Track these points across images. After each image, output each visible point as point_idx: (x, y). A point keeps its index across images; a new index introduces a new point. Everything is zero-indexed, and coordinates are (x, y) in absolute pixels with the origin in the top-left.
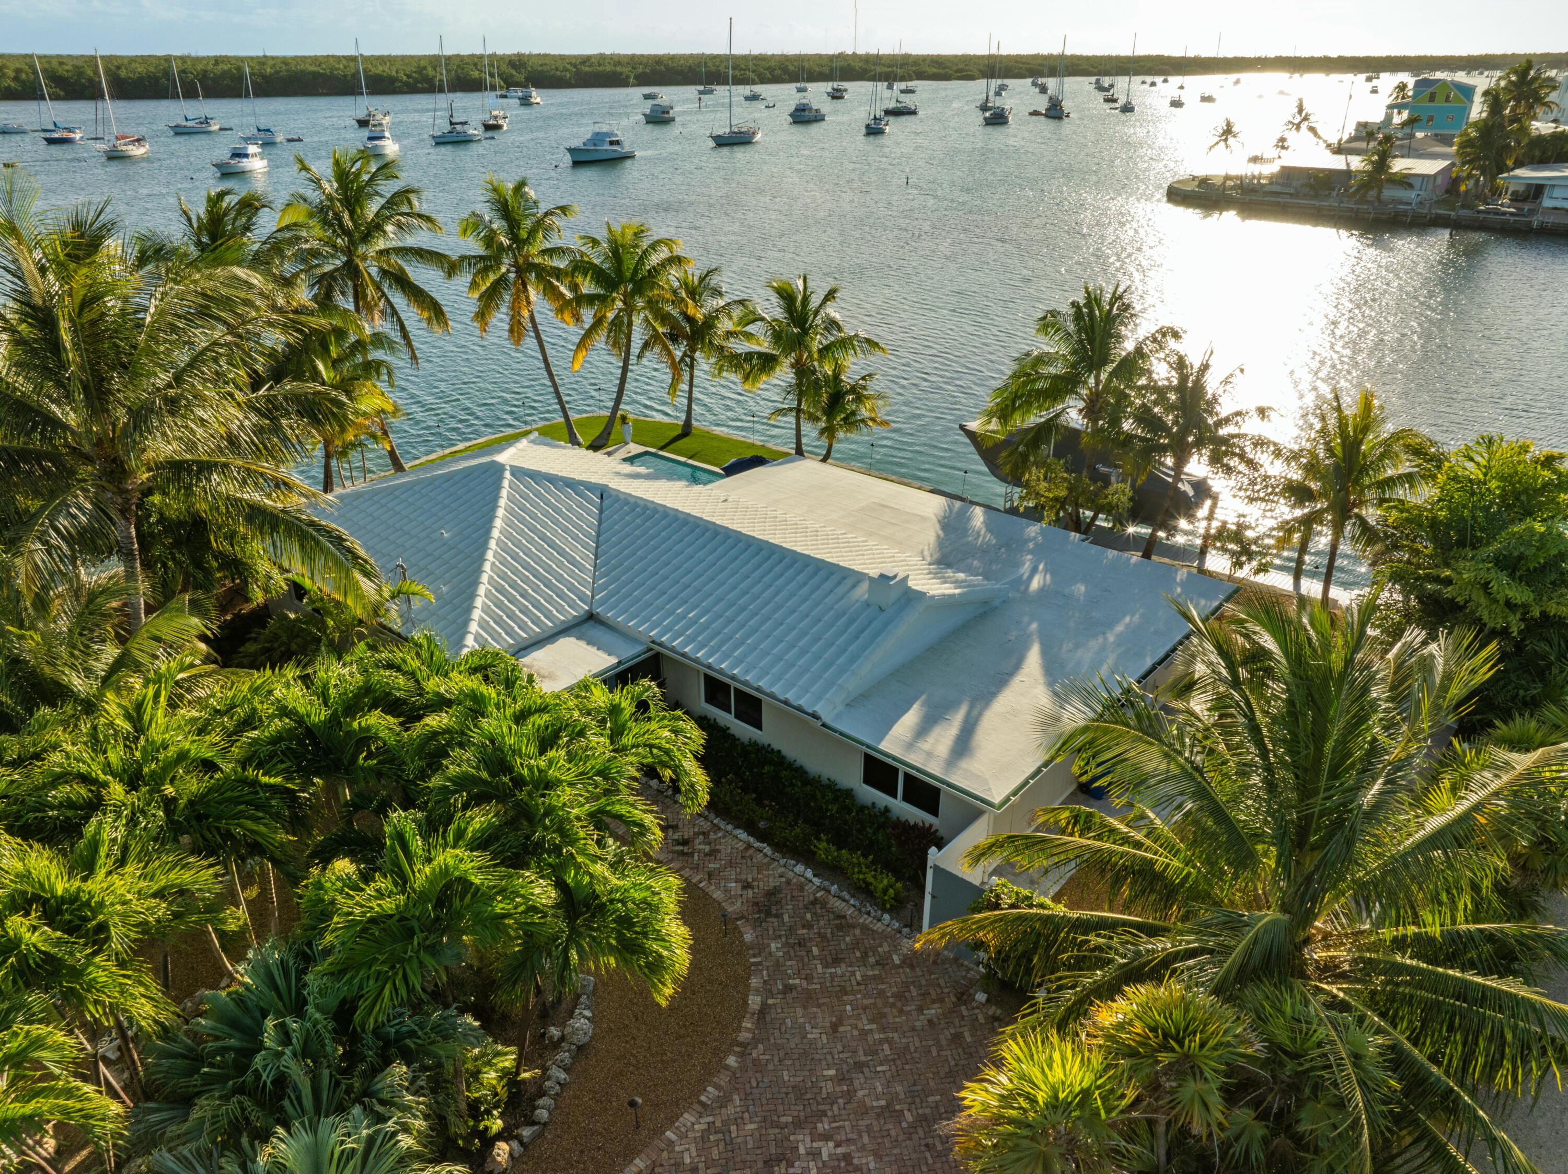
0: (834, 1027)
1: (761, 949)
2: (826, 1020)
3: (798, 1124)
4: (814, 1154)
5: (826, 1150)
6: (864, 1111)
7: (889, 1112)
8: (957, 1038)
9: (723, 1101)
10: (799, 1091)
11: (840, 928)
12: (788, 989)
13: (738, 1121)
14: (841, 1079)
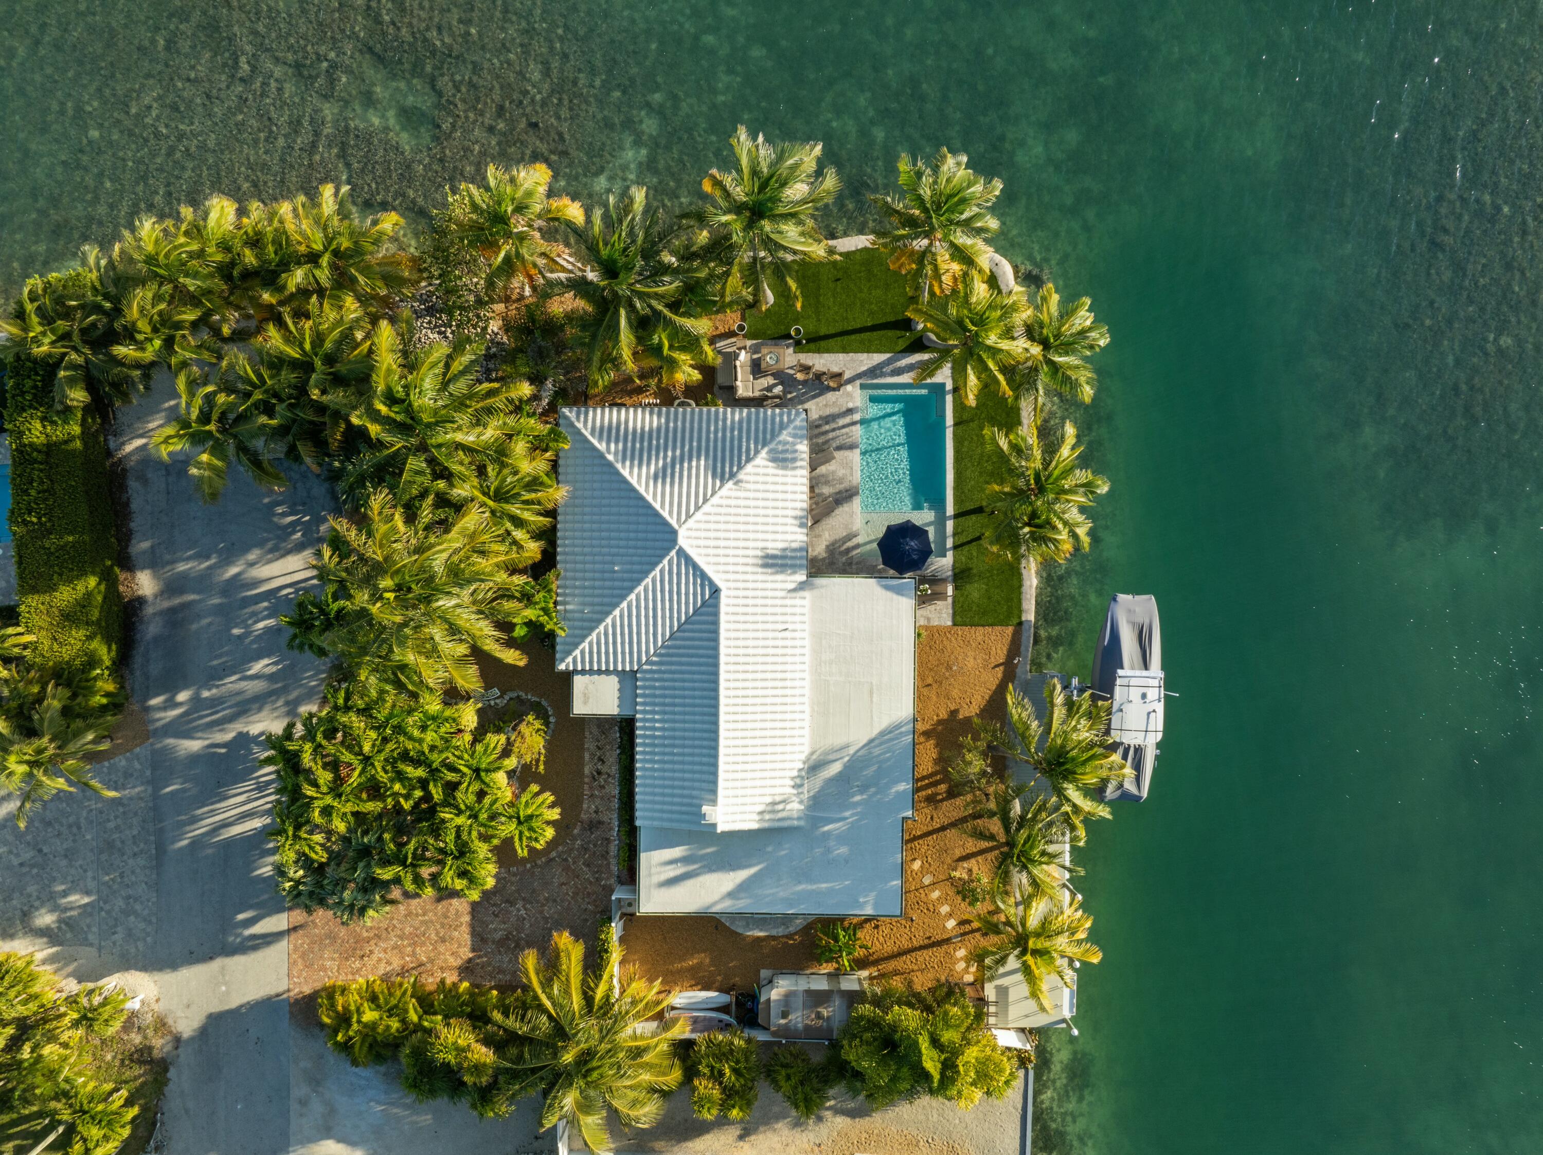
0: (563, 884)
1: (574, 839)
2: (563, 880)
3: (524, 899)
4: (519, 910)
5: (523, 912)
6: (541, 912)
7: (546, 919)
8: (586, 920)
9: (515, 875)
10: (534, 891)
11: (602, 856)
12: (566, 860)
13: (512, 884)
14: (547, 899)
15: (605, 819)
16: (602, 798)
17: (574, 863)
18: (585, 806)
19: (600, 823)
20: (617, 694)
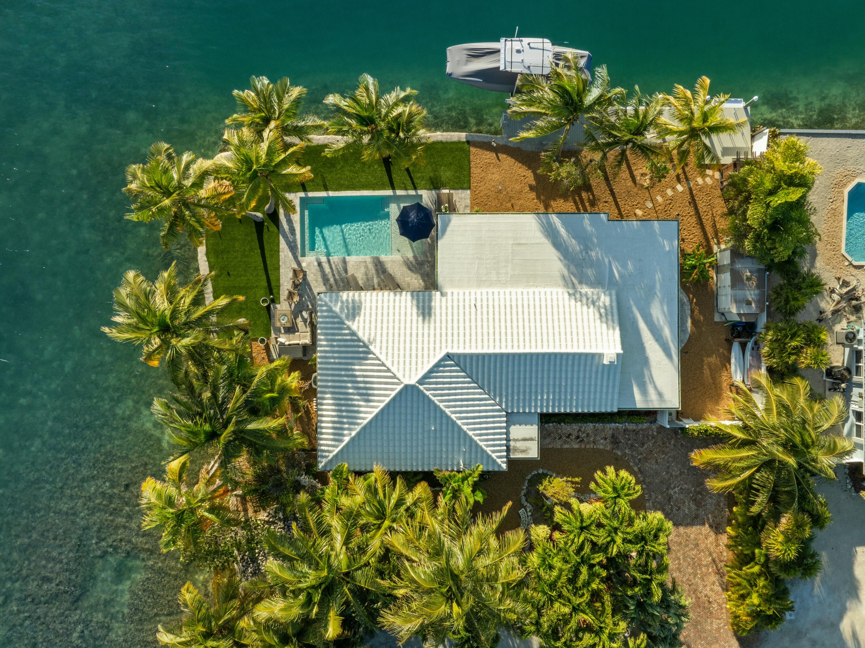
0: (656, 462)
1: (625, 454)
2: (654, 461)
3: (667, 489)
4: (675, 492)
5: (676, 490)
6: (677, 476)
7: (681, 473)
8: (682, 444)
9: (650, 496)
10: (662, 482)
12: (640, 460)
13: (657, 497)
14: (667, 473)
15: (610, 432)
16: (596, 435)
17: (641, 454)
18: (601, 447)
19: (613, 436)
20: (523, 427)
